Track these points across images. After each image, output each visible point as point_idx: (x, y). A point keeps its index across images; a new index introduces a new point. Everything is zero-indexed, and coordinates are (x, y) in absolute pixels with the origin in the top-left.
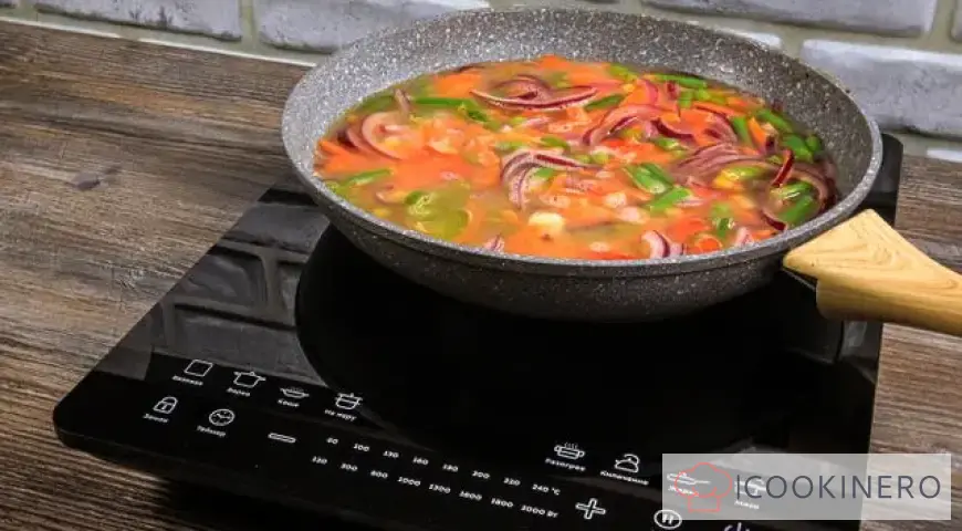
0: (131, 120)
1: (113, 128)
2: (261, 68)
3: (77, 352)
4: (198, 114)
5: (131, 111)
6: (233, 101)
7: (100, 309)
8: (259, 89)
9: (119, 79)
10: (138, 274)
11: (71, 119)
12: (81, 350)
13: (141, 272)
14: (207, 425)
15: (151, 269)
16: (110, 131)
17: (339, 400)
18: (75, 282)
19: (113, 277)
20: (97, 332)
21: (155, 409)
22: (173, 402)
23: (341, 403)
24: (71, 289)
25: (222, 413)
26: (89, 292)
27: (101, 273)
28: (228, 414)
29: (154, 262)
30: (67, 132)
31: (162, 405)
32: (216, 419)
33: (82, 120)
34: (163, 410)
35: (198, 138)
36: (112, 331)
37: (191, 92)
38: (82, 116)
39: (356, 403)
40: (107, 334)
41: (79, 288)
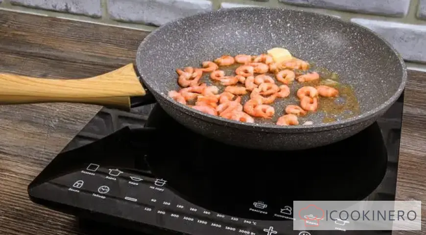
0: (52, 53)
1: (45, 56)
2: (111, 30)
3: (28, 156)
4: (83, 50)
5: (53, 49)
6: (98, 44)
7: (39, 137)
8: (110, 39)
9: (48, 35)
10: (55, 121)
11: (26, 52)
12: (30, 155)
13: (57, 121)
14: (97, 193)
15: (61, 119)
16: (43, 57)
17: (156, 182)
18: (28, 125)
19: (44, 122)
20: (37, 147)
21: (74, 186)
22: (82, 183)
23: (157, 183)
24: (26, 128)
25: (104, 188)
26: (33, 129)
27: (39, 121)
28: (106, 188)
29: (62, 116)
30: (24, 58)
31: (77, 184)
32: (101, 190)
33: (31, 53)
34: (77, 186)
35: (82, 60)
36: (44, 147)
37: (79, 41)
38: (30, 51)
39: (164, 183)
40: (42, 148)
41: (29, 127)
